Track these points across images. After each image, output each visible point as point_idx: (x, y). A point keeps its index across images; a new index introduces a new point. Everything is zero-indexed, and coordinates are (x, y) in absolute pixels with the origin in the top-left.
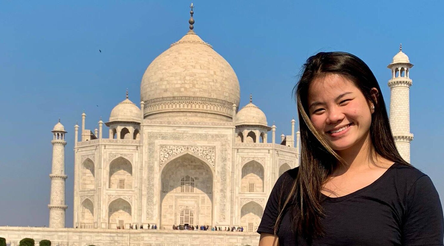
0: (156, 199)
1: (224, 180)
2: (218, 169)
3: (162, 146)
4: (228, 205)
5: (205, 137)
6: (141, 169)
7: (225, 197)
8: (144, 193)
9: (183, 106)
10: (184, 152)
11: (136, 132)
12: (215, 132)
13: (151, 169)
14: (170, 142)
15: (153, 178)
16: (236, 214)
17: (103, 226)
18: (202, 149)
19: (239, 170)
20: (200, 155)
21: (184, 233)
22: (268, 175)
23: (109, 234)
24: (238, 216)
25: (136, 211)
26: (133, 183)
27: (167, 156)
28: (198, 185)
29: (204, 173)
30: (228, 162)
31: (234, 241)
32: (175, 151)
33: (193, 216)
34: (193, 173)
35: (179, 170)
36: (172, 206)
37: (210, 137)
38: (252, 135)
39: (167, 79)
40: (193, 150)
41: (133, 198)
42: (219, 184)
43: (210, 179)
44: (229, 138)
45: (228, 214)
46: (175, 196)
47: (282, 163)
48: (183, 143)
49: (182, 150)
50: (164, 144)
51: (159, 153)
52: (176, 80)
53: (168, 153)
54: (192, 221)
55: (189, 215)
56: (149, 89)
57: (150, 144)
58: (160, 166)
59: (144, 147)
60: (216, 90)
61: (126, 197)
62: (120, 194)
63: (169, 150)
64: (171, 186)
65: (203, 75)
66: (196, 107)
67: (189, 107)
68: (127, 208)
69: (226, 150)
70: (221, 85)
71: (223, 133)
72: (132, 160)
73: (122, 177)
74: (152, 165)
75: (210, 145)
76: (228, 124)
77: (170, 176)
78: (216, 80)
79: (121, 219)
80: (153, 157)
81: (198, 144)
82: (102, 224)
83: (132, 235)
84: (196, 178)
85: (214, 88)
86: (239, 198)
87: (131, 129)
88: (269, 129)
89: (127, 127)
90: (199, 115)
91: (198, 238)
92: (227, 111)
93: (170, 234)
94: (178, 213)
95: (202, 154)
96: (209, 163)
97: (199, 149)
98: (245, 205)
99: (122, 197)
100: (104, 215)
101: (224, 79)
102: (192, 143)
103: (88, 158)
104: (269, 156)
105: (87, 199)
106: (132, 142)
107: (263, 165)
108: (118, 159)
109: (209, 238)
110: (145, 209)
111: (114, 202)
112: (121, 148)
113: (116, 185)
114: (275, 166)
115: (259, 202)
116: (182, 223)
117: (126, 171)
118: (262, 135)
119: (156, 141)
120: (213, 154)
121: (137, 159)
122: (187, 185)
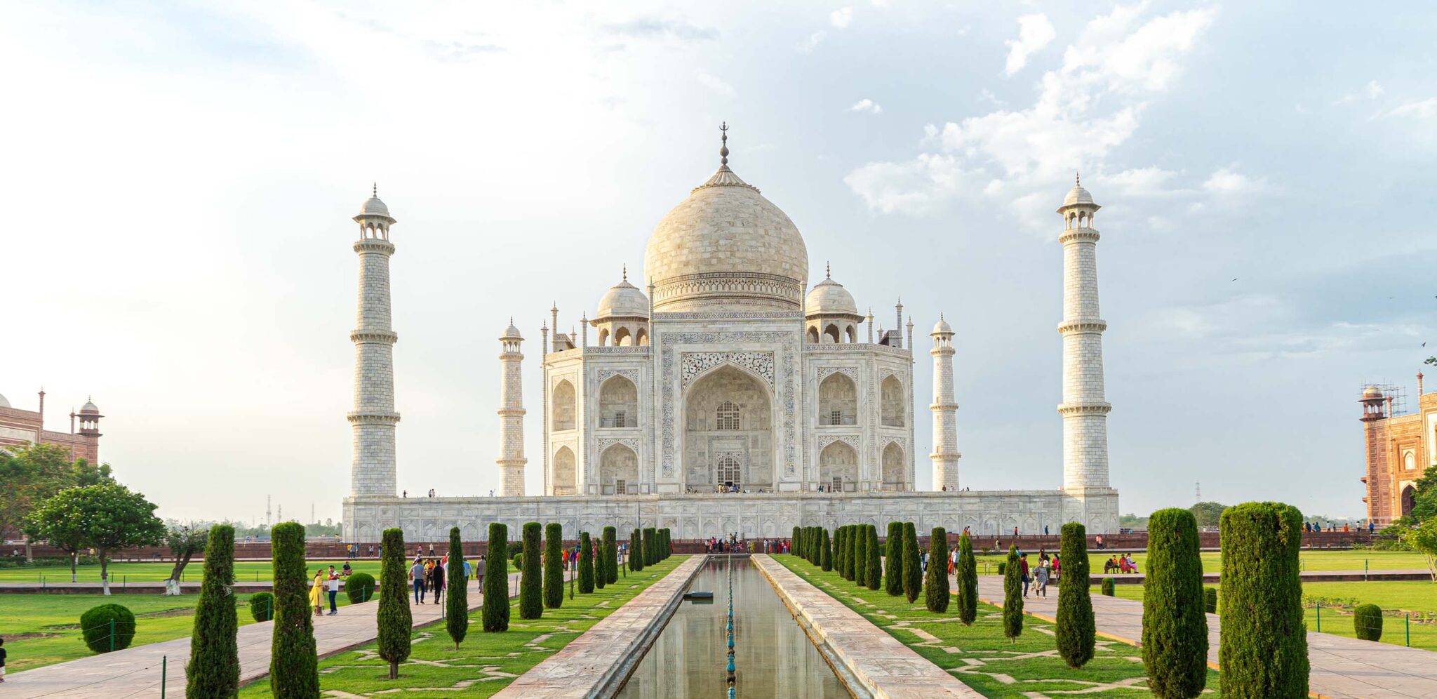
0: (677, 442)
1: (790, 406)
2: (779, 388)
3: (685, 355)
4: (798, 448)
5: (756, 336)
6: (651, 394)
7: (792, 434)
8: (658, 432)
10: (722, 363)
11: (641, 332)
12: (773, 328)
13: (667, 392)
14: (697, 347)
15: (672, 408)
16: (813, 464)
17: (592, 490)
18: (752, 357)
19: (814, 390)
20: (748, 366)
21: (729, 499)
22: (864, 397)
23: (604, 505)
24: (816, 465)
25: (645, 465)
26: (639, 417)
27: (694, 371)
28: (746, 415)
29: (755, 397)
30: (795, 376)
31: (813, 508)
32: (707, 361)
33: (739, 468)
34: (737, 398)
35: (713, 393)
36: (704, 453)
37: (764, 336)
38: (833, 330)
39: (689, 245)
40: (737, 359)
41: (640, 442)
42: (781, 413)
43: (766, 405)
44: (796, 337)
45: (798, 463)
46: (709, 437)
47: (886, 375)
48: (720, 347)
49: (718, 359)
50: (688, 351)
51: (680, 366)
52: (703, 246)
53: (695, 366)
54: (737, 478)
55: (733, 467)
57: (664, 352)
58: (682, 388)
59: (655, 357)
60: (767, 260)
61: (629, 441)
62: (616, 437)
63: (697, 361)
64: (700, 420)
65: (747, 237)
66: (738, 288)
67: (727, 289)
68: (629, 460)
69: (792, 357)
70: (778, 252)
71: (786, 329)
72: (637, 381)
73: (620, 408)
74: (669, 386)
75: (766, 349)
76: (793, 315)
77: (699, 403)
78: (769, 244)
79: (620, 478)
80: (671, 373)
81: (744, 349)
82: (591, 487)
83: (642, 505)
84: (742, 406)
85: (765, 256)
86: (817, 437)
87: (633, 327)
88: (860, 319)
89: (626, 326)
90: (742, 301)
91: (754, 505)
92: (788, 292)
93: (707, 499)
94: (714, 464)
95: (752, 366)
96: (763, 379)
97: (747, 358)
98: (827, 447)
99: (621, 442)
100: (593, 472)
101: (782, 242)
102: (734, 347)
103: (564, 380)
104: (864, 365)
105: (564, 447)
106: (636, 350)
107: (854, 380)
108: (612, 379)
109: (773, 505)
110: (659, 460)
111: (609, 449)
112: (616, 360)
113: (611, 423)
114: (875, 381)
115: (850, 442)
116: (720, 480)
117: (627, 399)
118: (849, 330)
119: (675, 347)
120: (771, 365)
121: (644, 377)
122: (728, 420)
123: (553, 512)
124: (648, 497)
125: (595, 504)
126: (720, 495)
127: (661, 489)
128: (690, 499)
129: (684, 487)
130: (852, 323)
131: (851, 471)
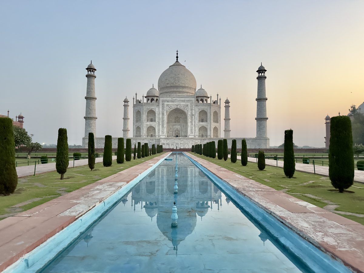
0: (165, 126)
1: (192, 118)
2: (189, 113)
3: (167, 105)
4: (194, 127)
5: (184, 101)
6: (159, 114)
7: (192, 124)
8: (161, 123)
9: (175, 90)
10: (176, 107)
11: (157, 100)
12: (188, 99)
13: (163, 114)
14: (170, 103)
15: (164, 118)
16: (197, 131)
17: (145, 137)
19: (197, 114)
20: (182, 108)
21: (177, 139)
22: (209, 116)
25: (157, 131)
26: (156, 119)
28: (181, 120)
29: (184, 115)
30: (193, 111)
31: (197, 141)
32: (172, 107)
34: (179, 115)
35: (174, 114)
36: (171, 128)
37: (186, 101)
38: (202, 100)
40: (180, 106)
41: (156, 125)
42: (190, 119)
43: (186, 118)
44: (193, 101)
45: (193, 131)
46: (173, 125)
47: (214, 111)
48: (175, 103)
51: (166, 108)
52: (172, 80)
53: (170, 108)
54: (179, 134)
55: (178, 132)
56: (161, 84)
57: (162, 104)
58: (167, 113)
59: (160, 105)
61: (154, 125)
64: (171, 121)
67: (177, 90)
68: (154, 130)
69: (192, 106)
71: (191, 99)
72: (156, 111)
73: (152, 117)
74: (163, 112)
75: (186, 104)
76: (193, 96)
77: (170, 117)
79: (151, 134)
80: (164, 109)
81: (181, 104)
84: (181, 117)
85: (186, 82)
86: (198, 125)
87: (155, 99)
88: (208, 98)
89: (153, 98)
90: (181, 93)
91: (183, 140)
92: (192, 91)
93: (172, 139)
94: (174, 131)
96: (186, 111)
97: (182, 106)
98: (200, 127)
99: (152, 125)
100: (145, 132)
101: (190, 79)
102: (179, 104)
103: (138, 110)
104: (209, 108)
105: (138, 126)
106: (156, 104)
107: (207, 112)
108: (150, 110)
109: (187, 140)
110: (161, 130)
111: (149, 127)
112: (151, 106)
113: (149, 121)
114: (212, 112)
115: (206, 126)
116: (175, 134)
117: (153, 115)
118: (206, 100)
119: (165, 103)
120: (187, 108)
121: (158, 110)
122: (177, 120)
123: (135, 141)
124: (158, 138)
125: (145, 140)
126: (175, 138)
127: (161, 137)
128: (168, 139)
129: (166, 136)
130: (207, 98)
131: (206, 133)
